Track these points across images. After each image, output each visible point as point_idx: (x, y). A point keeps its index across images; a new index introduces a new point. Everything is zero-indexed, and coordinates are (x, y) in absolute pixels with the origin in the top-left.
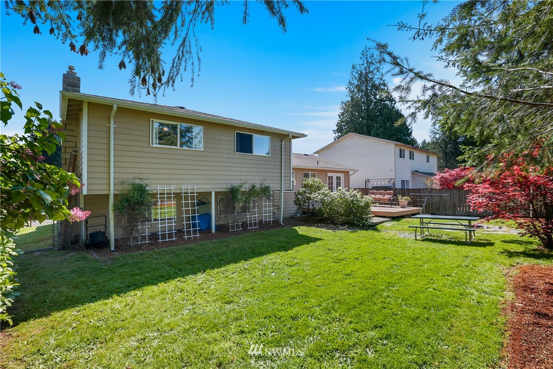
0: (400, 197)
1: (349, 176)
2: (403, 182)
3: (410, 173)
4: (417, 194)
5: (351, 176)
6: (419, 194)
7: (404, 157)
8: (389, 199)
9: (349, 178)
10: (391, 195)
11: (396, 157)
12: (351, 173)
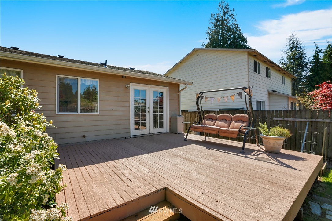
0: (263, 128)
1: (179, 92)
2: (259, 103)
3: (267, 93)
4: (286, 119)
5: (182, 92)
6: (290, 119)
7: (259, 73)
8: (240, 132)
9: (179, 96)
10: (243, 122)
11: (250, 70)
12: (182, 86)
